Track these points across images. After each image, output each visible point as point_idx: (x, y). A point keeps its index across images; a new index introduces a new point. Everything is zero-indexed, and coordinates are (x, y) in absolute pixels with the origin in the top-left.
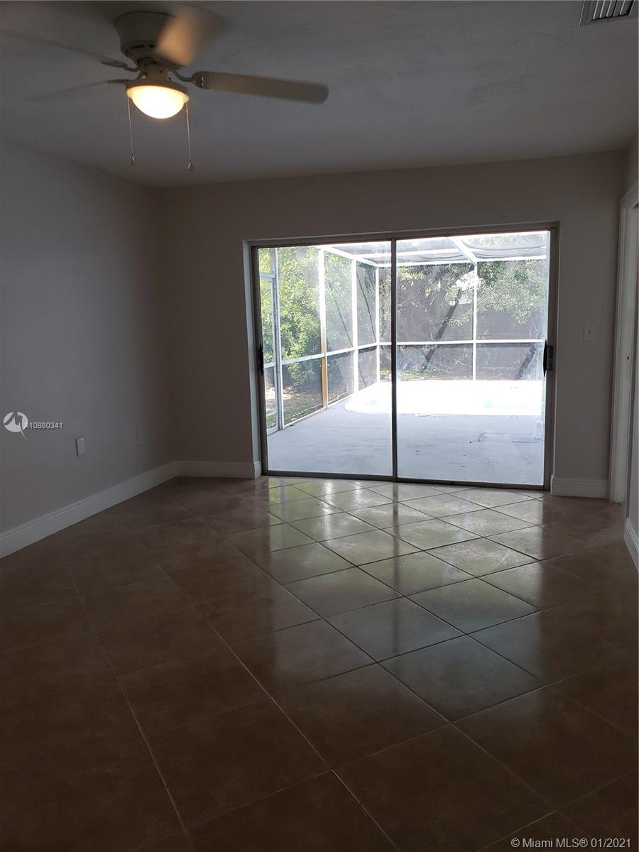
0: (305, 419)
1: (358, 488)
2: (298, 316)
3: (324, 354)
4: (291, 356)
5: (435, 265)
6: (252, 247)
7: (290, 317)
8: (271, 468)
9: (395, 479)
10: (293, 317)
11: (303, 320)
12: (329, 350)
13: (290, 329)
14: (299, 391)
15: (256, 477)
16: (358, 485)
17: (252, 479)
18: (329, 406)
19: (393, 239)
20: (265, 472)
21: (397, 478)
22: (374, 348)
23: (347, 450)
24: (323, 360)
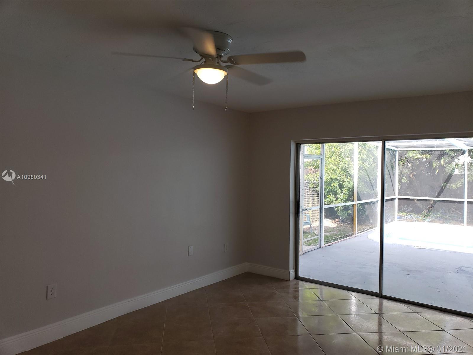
0: (339, 242)
1: (353, 298)
2: (343, 178)
3: (356, 202)
4: (338, 201)
5: (436, 150)
6: (297, 144)
7: (338, 178)
8: (301, 275)
9: (380, 295)
10: (340, 179)
11: (345, 181)
12: (359, 199)
13: (338, 185)
14: (343, 222)
15: (290, 280)
16: (354, 295)
17: (288, 280)
18: (357, 235)
19: (384, 140)
20: (297, 277)
21: (382, 295)
22: (393, 199)
23: (360, 268)
24: (354, 206)
